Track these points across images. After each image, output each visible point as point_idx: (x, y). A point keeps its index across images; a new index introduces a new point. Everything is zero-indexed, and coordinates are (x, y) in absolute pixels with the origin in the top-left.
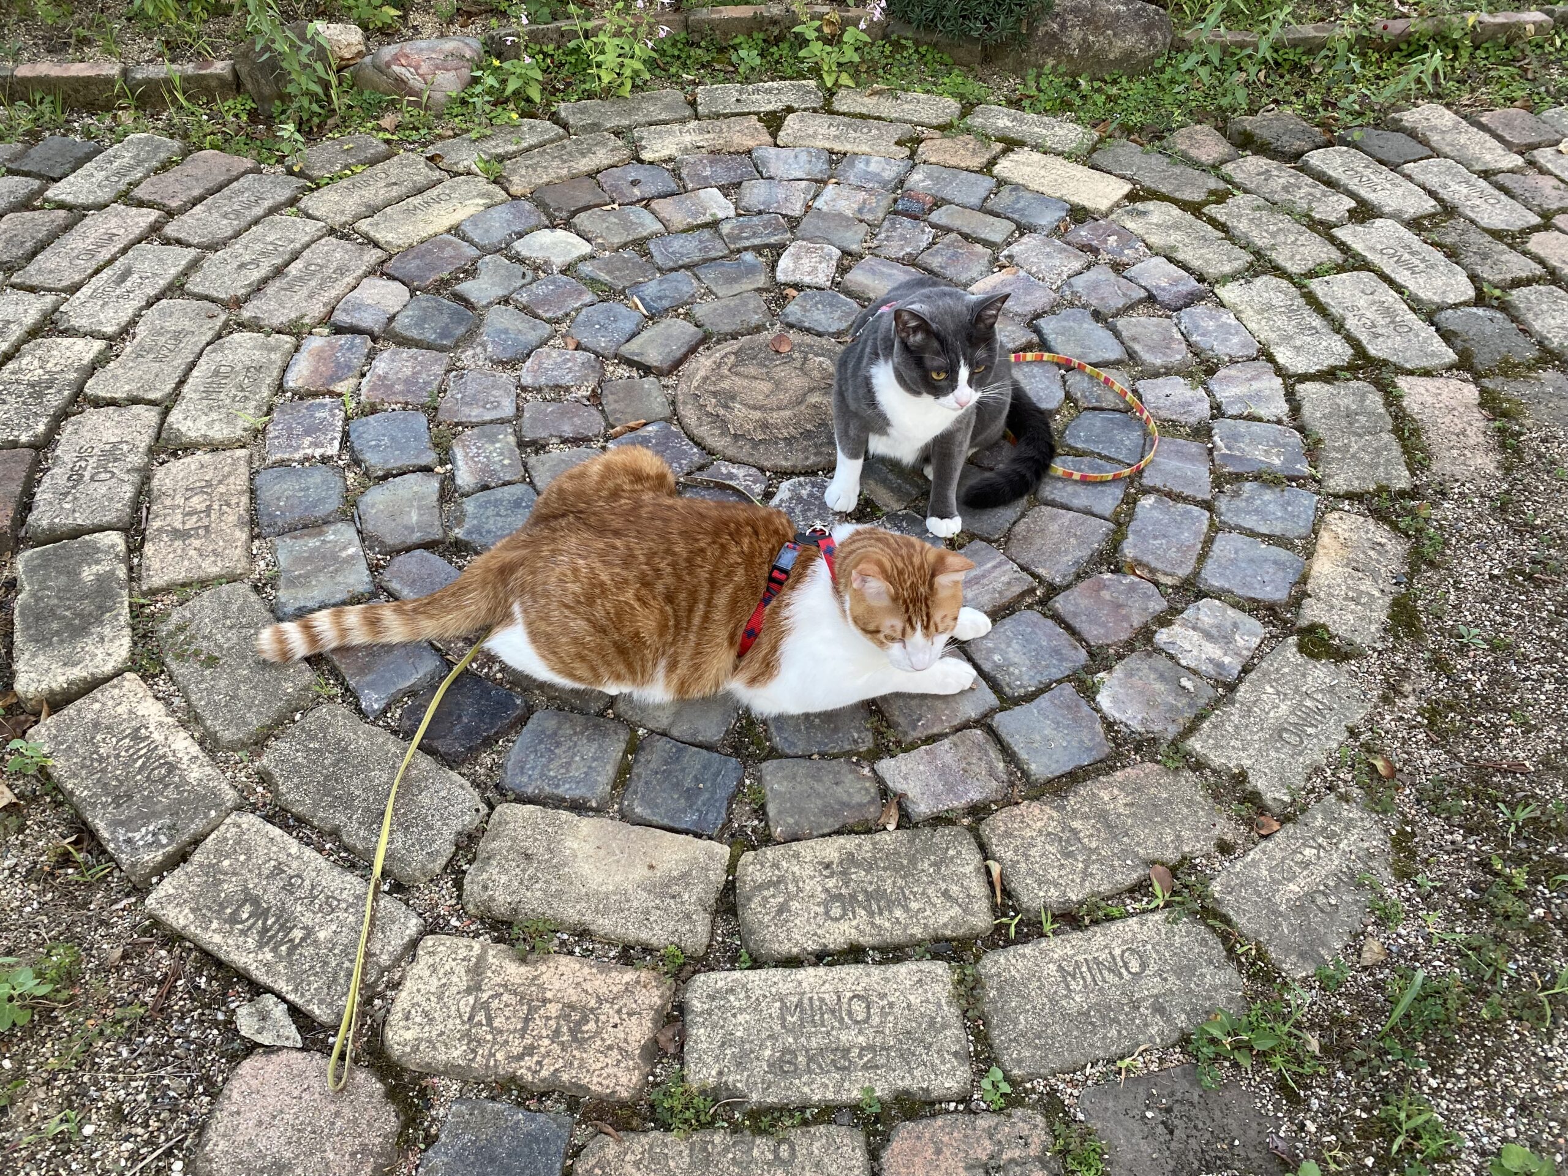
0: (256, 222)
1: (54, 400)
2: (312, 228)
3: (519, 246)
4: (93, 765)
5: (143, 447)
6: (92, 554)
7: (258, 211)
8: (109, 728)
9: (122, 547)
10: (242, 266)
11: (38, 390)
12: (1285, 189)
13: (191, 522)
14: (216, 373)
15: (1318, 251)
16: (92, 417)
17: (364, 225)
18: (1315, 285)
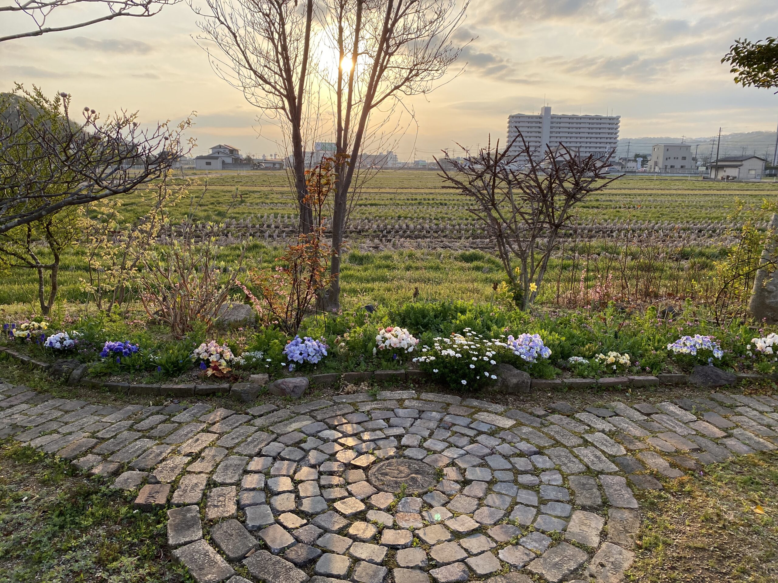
0: (237, 427)
1: (177, 471)
2: (254, 429)
3: (320, 434)
4: (192, 560)
5: (204, 484)
6: (189, 511)
7: (237, 424)
8: (197, 552)
9: (198, 509)
10: (233, 438)
11: (173, 469)
12: (567, 424)
13: (220, 503)
14: (226, 466)
15: (577, 441)
16: (188, 476)
17: (271, 428)
18: (575, 450)
